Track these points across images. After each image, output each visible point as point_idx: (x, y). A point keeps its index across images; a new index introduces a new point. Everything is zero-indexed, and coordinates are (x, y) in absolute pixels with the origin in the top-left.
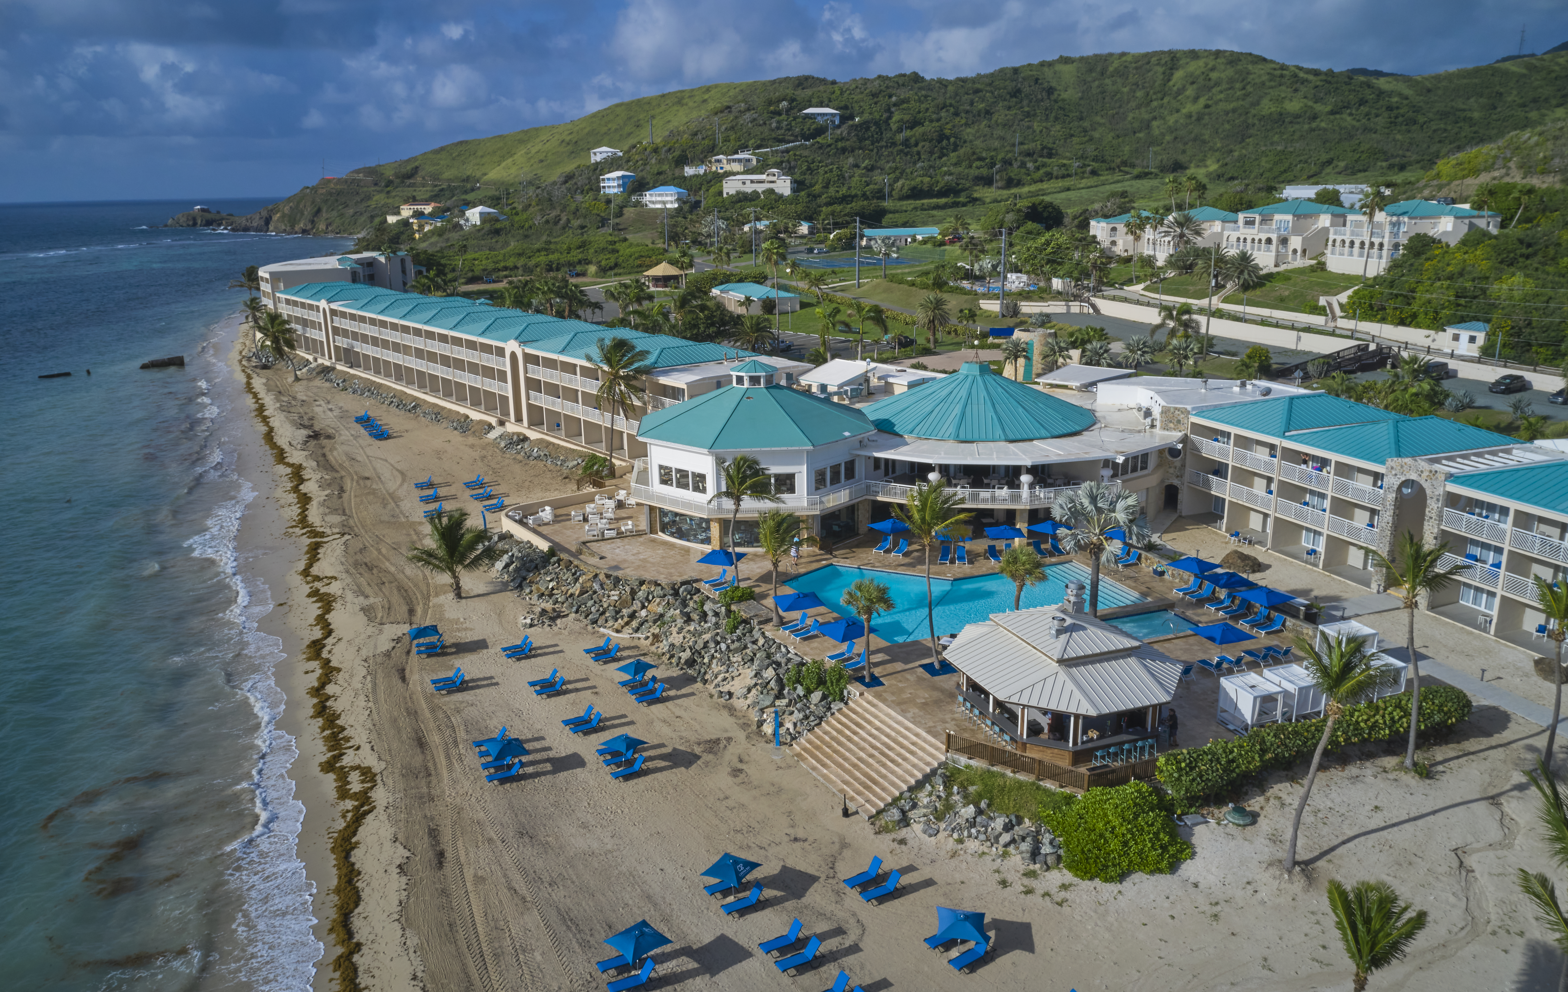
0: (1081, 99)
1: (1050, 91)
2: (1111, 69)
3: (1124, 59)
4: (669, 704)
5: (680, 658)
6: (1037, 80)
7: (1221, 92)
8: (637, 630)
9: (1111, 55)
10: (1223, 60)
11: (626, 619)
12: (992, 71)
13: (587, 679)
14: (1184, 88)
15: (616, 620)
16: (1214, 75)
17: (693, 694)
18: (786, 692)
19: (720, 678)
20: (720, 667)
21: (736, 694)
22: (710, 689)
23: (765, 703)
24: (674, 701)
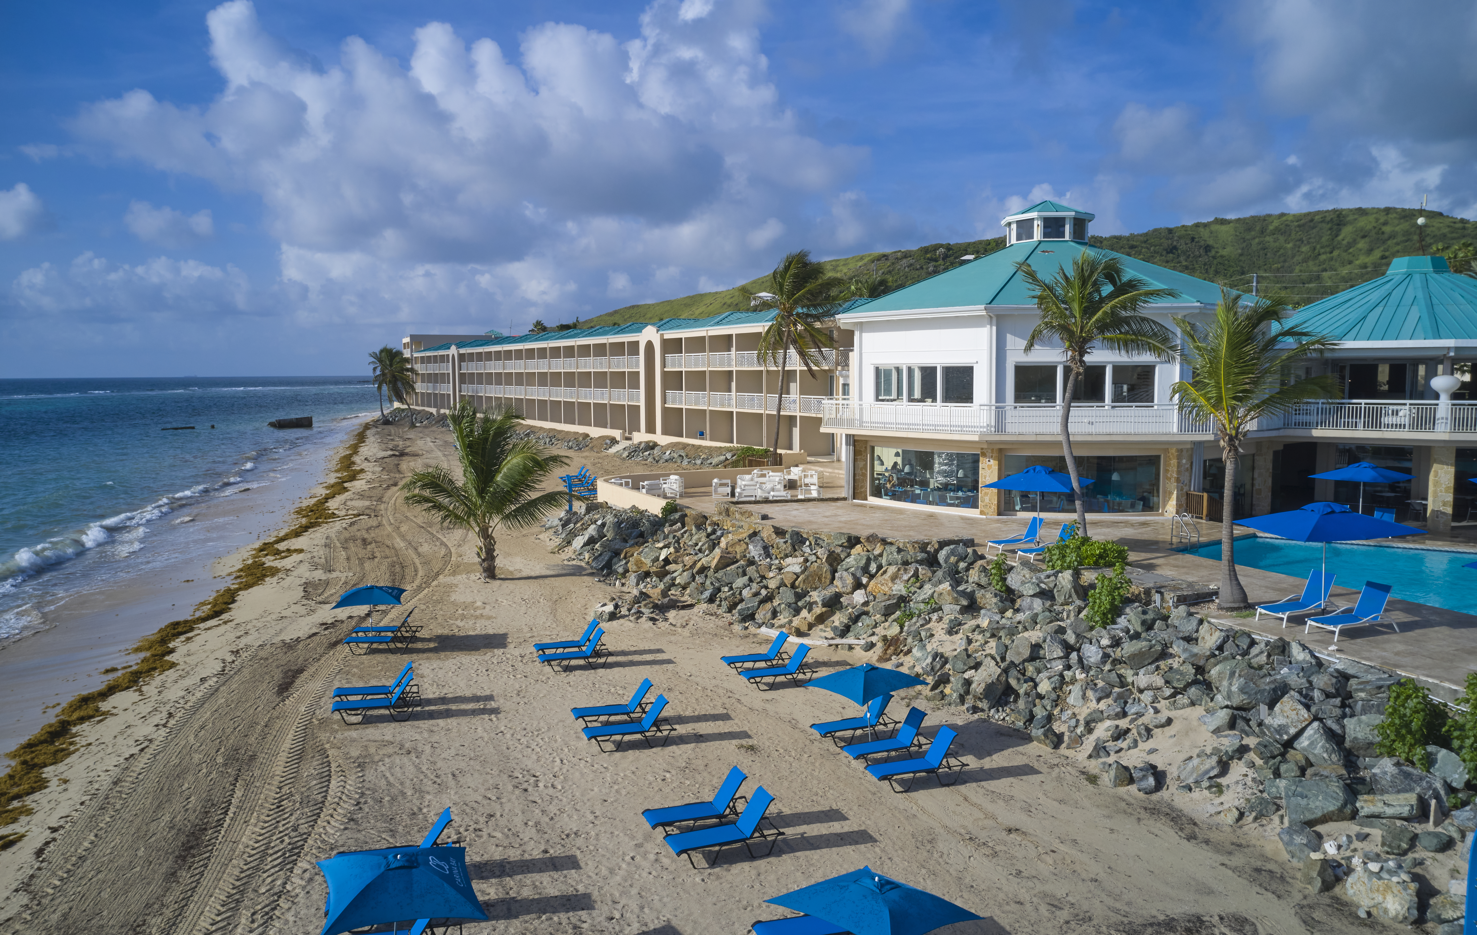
0: (1241, 255)
1: (1208, 248)
2: (1271, 228)
3: (1284, 218)
4: (969, 789)
5: (968, 683)
6: (1193, 239)
7: (1397, 244)
8: (845, 631)
9: (1269, 216)
10: (1395, 215)
11: (818, 610)
12: (1145, 231)
13: (725, 717)
14: (1355, 242)
15: (797, 611)
16: (1387, 229)
17: (1026, 770)
18: (1385, 773)
19: (1102, 730)
20: (1094, 701)
21: (1175, 774)
22: (1080, 759)
23: (1312, 805)
24: (983, 783)
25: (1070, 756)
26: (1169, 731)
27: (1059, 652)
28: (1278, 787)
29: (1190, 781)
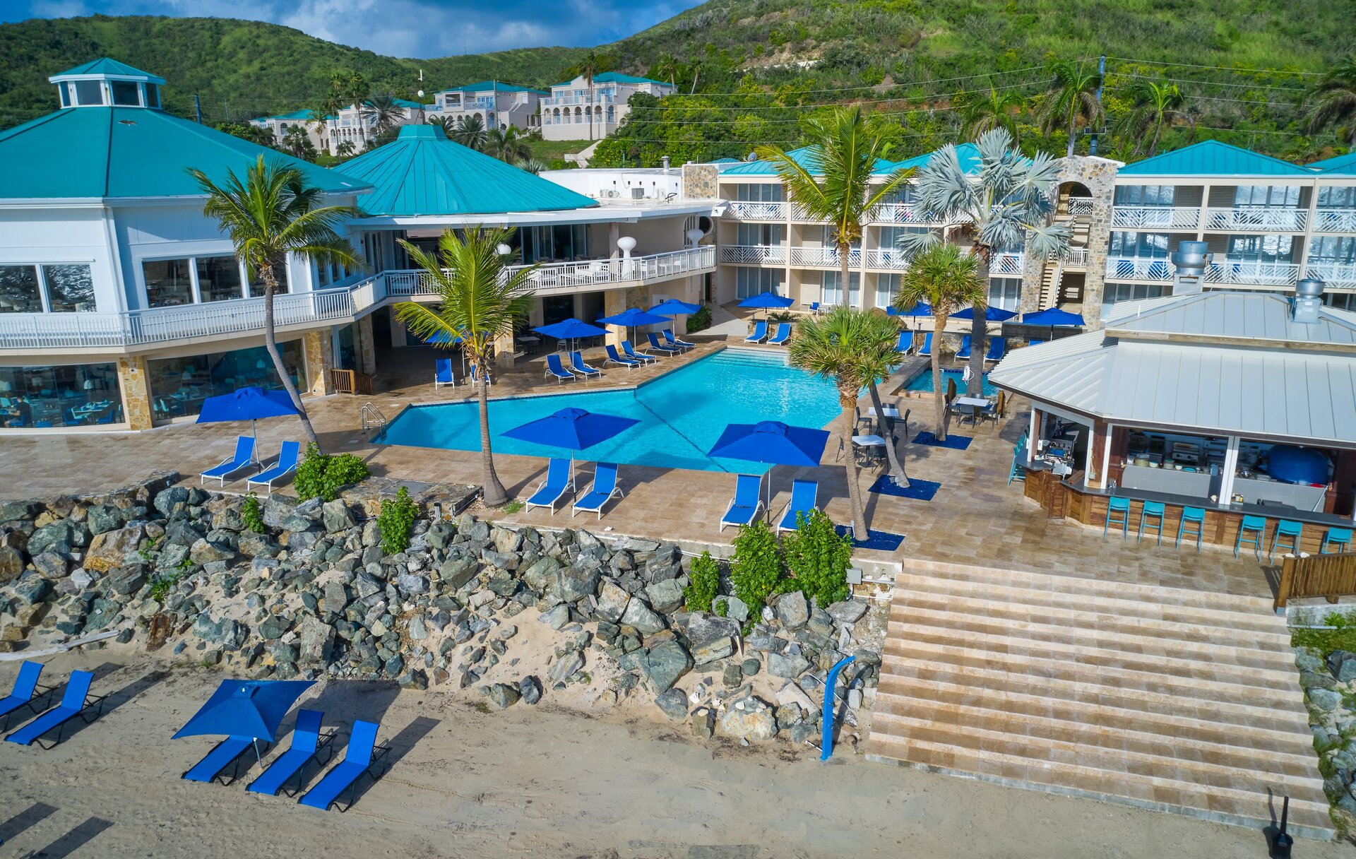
2: (155, 30)
5: (294, 648)
6: (76, 34)
7: (272, 57)
10: (264, 29)
11: (27, 610)
14: (235, 52)
16: (261, 42)
18: (700, 626)
19: (460, 655)
20: (438, 630)
21: (546, 676)
22: (455, 691)
23: (668, 670)
24: (405, 758)
25: (445, 691)
26: (520, 637)
27: (373, 588)
28: (630, 661)
29: (562, 679)
